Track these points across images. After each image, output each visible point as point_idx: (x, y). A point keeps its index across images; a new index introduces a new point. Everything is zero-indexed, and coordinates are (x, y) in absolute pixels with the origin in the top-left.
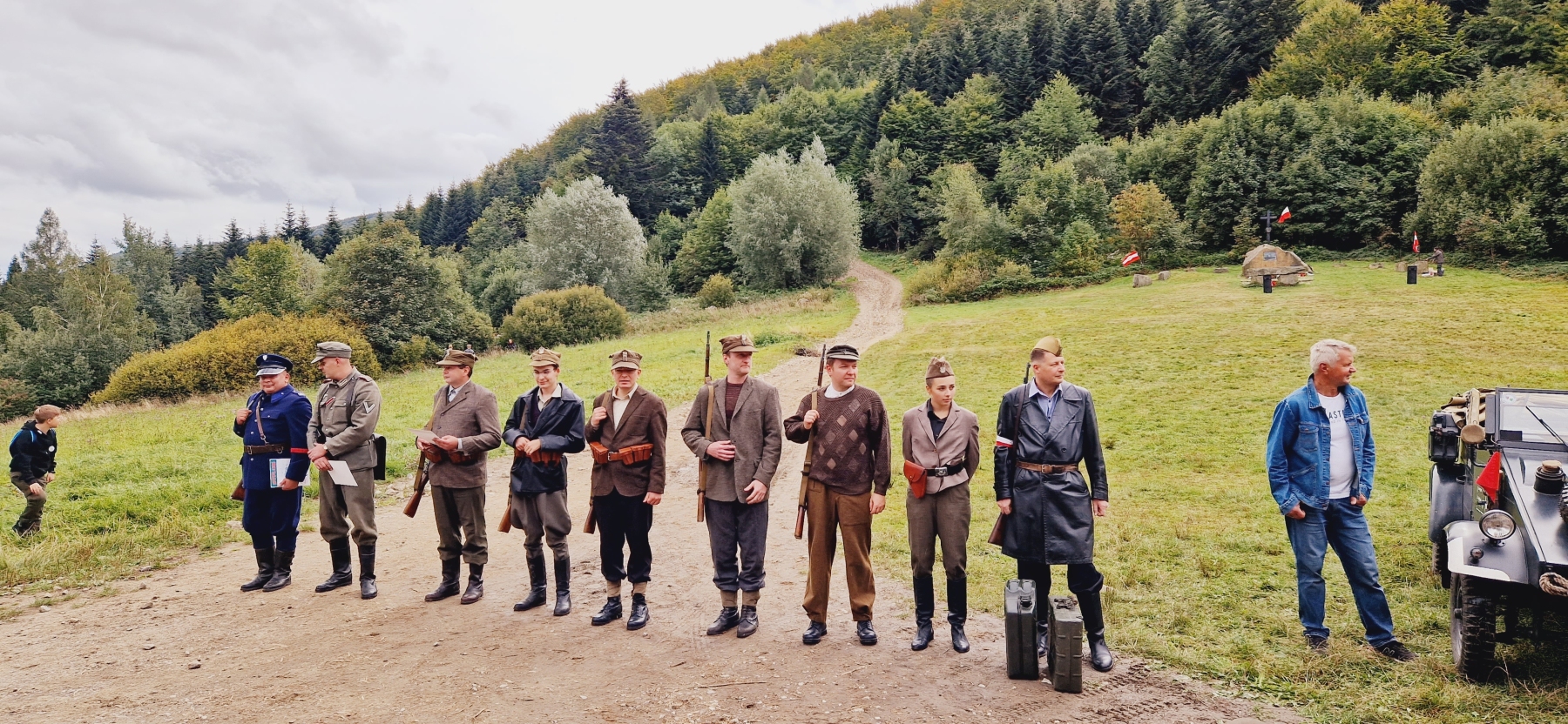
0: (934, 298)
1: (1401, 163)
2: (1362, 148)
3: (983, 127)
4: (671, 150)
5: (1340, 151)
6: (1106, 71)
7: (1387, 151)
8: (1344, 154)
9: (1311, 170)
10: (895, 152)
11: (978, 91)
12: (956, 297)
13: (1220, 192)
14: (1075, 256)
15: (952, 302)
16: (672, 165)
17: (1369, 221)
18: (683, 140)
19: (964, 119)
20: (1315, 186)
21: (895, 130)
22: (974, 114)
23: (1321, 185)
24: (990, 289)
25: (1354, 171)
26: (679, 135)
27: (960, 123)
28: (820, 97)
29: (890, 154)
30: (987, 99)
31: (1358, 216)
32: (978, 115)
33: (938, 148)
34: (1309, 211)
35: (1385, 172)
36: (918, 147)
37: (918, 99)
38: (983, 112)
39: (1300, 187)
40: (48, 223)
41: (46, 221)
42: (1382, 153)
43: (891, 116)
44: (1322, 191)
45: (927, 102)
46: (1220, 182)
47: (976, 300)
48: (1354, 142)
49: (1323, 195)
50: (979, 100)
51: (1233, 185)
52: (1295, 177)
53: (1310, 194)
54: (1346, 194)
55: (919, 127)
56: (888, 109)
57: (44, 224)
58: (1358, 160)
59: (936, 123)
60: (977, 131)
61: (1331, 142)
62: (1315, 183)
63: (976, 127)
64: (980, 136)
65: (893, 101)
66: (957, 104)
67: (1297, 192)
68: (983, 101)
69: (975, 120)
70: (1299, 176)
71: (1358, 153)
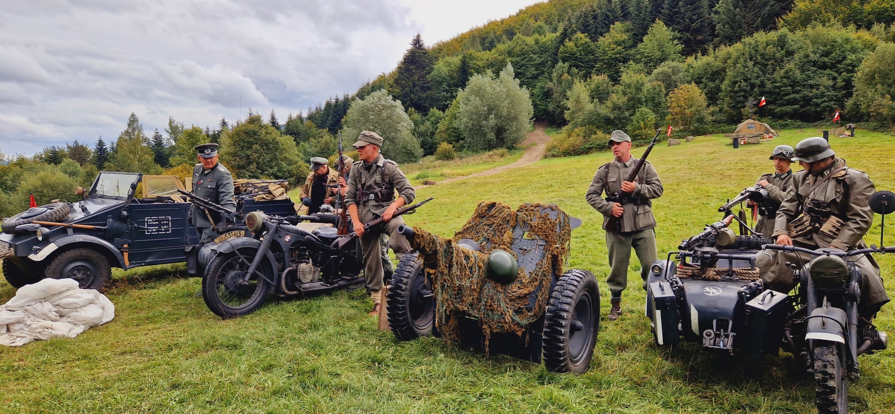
0: (555, 153)
1: (850, 68)
2: (826, 59)
3: (618, 54)
4: (443, 73)
5: (812, 61)
6: (694, 17)
7: (842, 60)
8: (815, 63)
9: (791, 73)
10: (566, 70)
11: (618, 32)
12: (567, 153)
13: (736, 89)
14: (641, 129)
15: (565, 156)
16: (443, 82)
17: (826, 104)
18: (450, 67)
19: (607, 49)
20: (794, 83)
21: (567, 57)
22: (613, 46)
23: (798, 82)
24: (587, 148)
25: (821, 73)
26: (448, 64)
27: (605, 52)
28: (530, 40)
29: (563, 71)
30: (622, 37)
31: (819, 101)
32: (615, 46)
33: (593, 67)
34: (790, 98)
35: (840, 74)
36: (581, 66)
37: (581, 38)
38: (619, 45)
39: (784, 84)
40: (133, 120)
41: (132, 119)
42: (840, 62)
43: (565, 49)
44: (799, 86)
45: (587, 40)
46: (736, 82)
47: (579, 155)
48: (822, 55)
49: (799, 88)
50: (617, 37)
51: (744, 84)
52: (782, 78)
53: (790, 88)
54: (814, 88)
55: (581, 55)
56: (564, 45)
57: (130, 121)
58: (824, 66)
59: (592, 52)
60: (614, 56)
61: (807, 56)
62: (794, 82)
63: (614, 54)
64: (616, 59)
65: (567, 40)
66: (605, 41)
67: (782, 87)
68: (619, 38)
69: (613, 50)
70: (785, 77)
71: (824, 63)
